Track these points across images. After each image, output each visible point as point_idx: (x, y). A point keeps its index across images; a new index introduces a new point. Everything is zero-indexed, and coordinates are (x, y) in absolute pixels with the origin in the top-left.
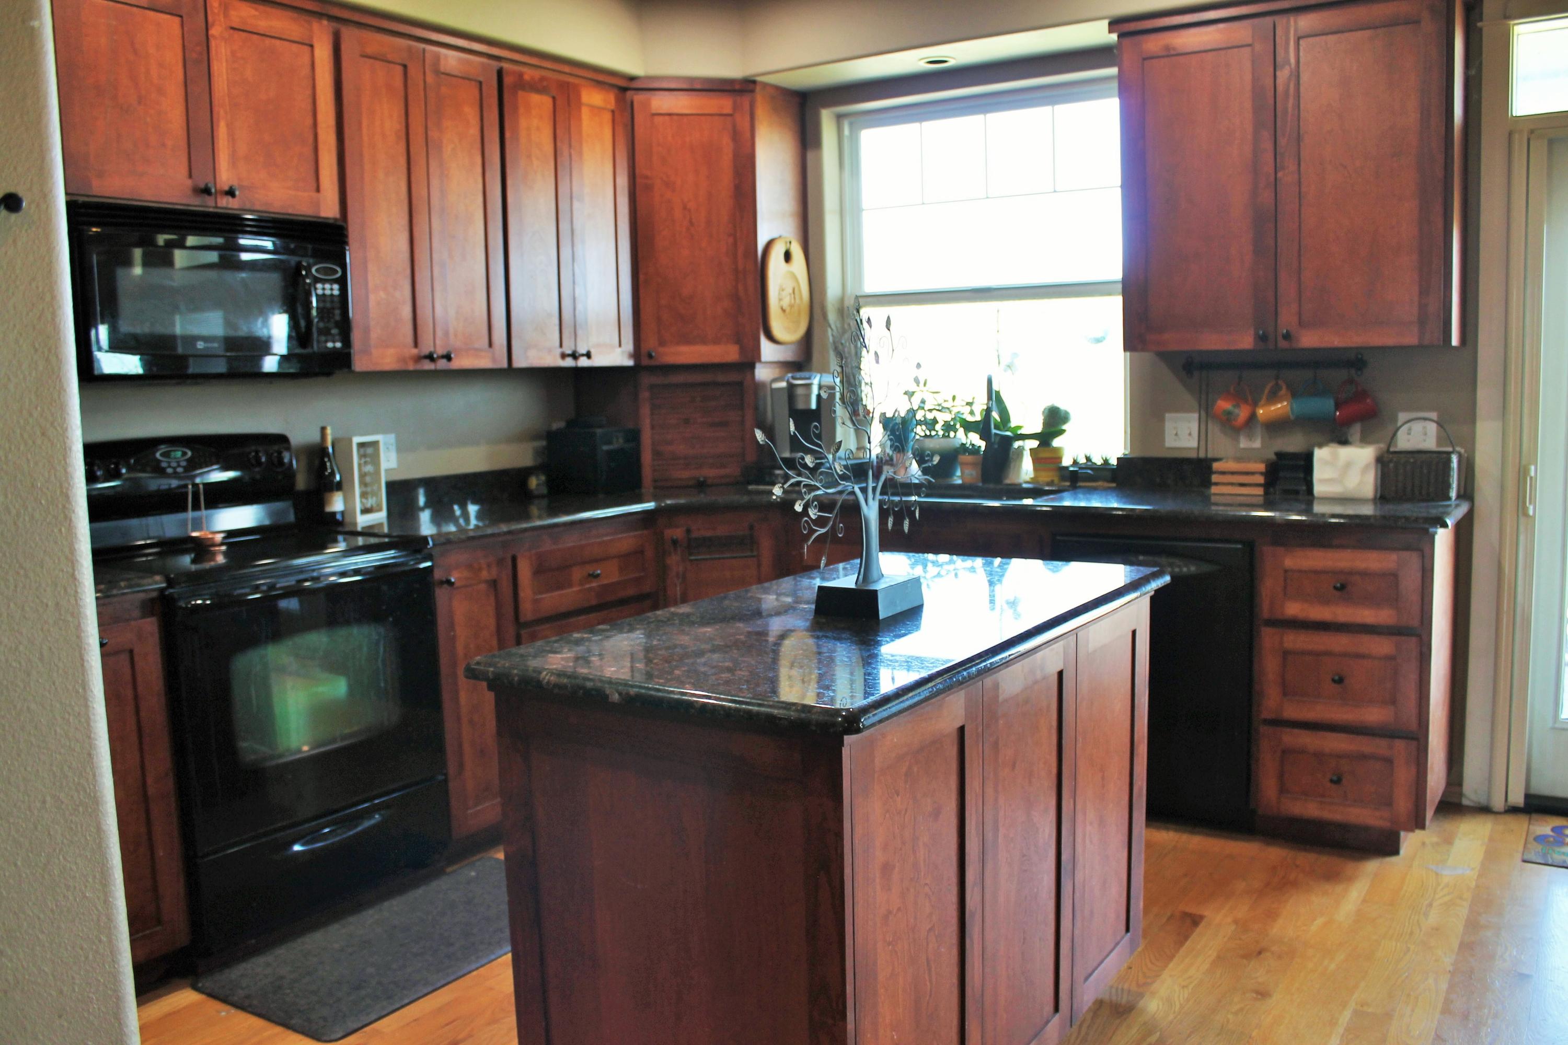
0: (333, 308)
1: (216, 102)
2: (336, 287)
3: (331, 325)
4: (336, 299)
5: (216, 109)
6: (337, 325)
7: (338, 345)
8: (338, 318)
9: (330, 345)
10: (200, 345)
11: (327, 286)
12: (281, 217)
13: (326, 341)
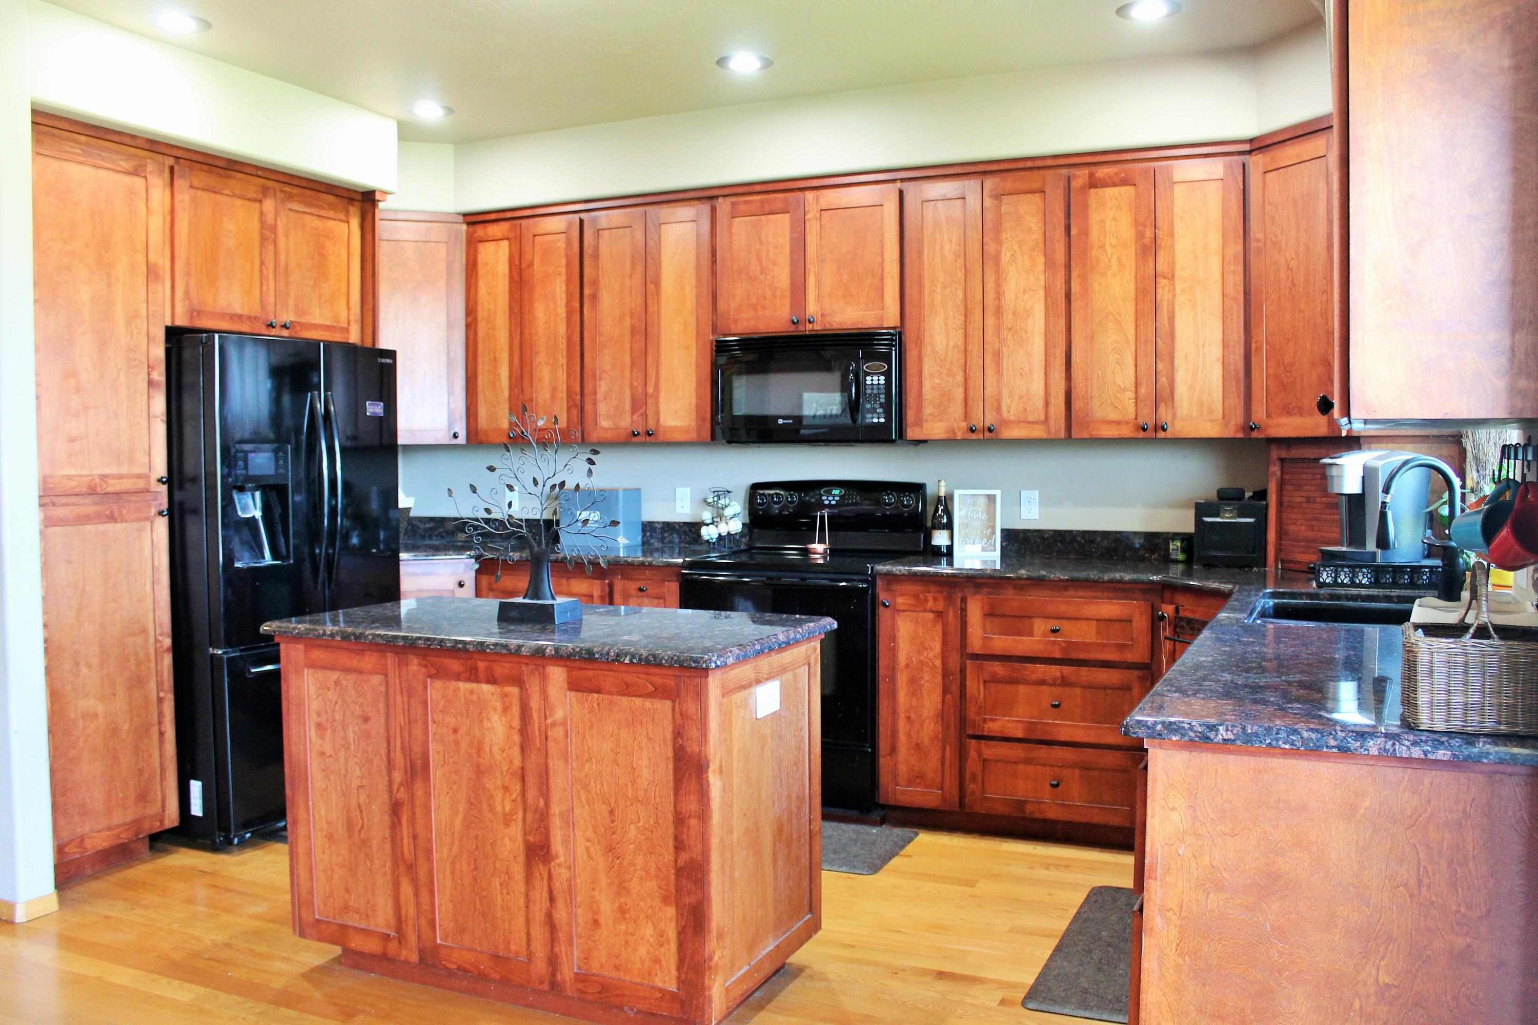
0: (880, 394)
1: (808, 261)
2: (882, 378)
3: (877, 406)
4: (882, 387)
5: (808, 266)
6: (881, 405)
7: (882, 420)
8: (883, 401)
9: (875, 420)
10: (780, 421)
11: (875, 378)
12: (856, 331)
13: (872, 418)
